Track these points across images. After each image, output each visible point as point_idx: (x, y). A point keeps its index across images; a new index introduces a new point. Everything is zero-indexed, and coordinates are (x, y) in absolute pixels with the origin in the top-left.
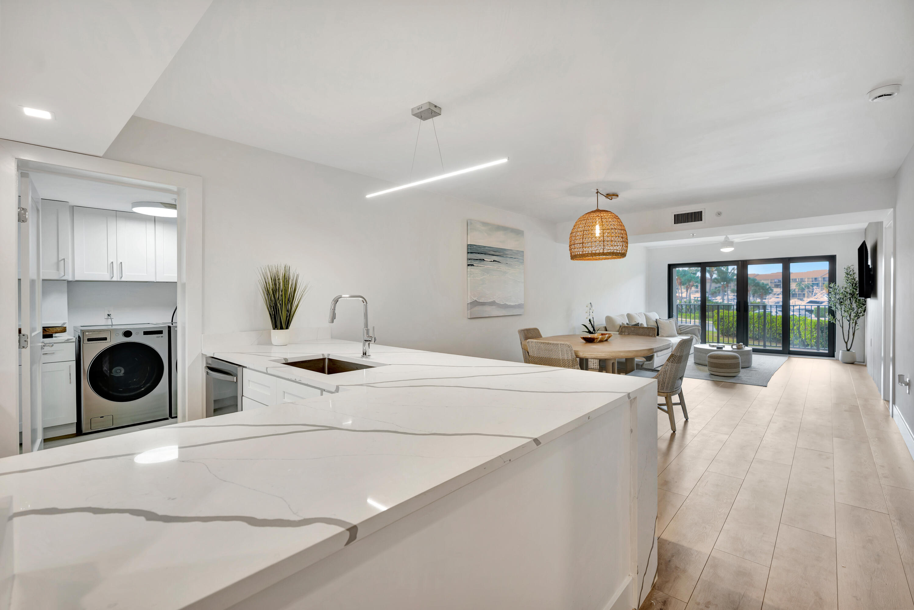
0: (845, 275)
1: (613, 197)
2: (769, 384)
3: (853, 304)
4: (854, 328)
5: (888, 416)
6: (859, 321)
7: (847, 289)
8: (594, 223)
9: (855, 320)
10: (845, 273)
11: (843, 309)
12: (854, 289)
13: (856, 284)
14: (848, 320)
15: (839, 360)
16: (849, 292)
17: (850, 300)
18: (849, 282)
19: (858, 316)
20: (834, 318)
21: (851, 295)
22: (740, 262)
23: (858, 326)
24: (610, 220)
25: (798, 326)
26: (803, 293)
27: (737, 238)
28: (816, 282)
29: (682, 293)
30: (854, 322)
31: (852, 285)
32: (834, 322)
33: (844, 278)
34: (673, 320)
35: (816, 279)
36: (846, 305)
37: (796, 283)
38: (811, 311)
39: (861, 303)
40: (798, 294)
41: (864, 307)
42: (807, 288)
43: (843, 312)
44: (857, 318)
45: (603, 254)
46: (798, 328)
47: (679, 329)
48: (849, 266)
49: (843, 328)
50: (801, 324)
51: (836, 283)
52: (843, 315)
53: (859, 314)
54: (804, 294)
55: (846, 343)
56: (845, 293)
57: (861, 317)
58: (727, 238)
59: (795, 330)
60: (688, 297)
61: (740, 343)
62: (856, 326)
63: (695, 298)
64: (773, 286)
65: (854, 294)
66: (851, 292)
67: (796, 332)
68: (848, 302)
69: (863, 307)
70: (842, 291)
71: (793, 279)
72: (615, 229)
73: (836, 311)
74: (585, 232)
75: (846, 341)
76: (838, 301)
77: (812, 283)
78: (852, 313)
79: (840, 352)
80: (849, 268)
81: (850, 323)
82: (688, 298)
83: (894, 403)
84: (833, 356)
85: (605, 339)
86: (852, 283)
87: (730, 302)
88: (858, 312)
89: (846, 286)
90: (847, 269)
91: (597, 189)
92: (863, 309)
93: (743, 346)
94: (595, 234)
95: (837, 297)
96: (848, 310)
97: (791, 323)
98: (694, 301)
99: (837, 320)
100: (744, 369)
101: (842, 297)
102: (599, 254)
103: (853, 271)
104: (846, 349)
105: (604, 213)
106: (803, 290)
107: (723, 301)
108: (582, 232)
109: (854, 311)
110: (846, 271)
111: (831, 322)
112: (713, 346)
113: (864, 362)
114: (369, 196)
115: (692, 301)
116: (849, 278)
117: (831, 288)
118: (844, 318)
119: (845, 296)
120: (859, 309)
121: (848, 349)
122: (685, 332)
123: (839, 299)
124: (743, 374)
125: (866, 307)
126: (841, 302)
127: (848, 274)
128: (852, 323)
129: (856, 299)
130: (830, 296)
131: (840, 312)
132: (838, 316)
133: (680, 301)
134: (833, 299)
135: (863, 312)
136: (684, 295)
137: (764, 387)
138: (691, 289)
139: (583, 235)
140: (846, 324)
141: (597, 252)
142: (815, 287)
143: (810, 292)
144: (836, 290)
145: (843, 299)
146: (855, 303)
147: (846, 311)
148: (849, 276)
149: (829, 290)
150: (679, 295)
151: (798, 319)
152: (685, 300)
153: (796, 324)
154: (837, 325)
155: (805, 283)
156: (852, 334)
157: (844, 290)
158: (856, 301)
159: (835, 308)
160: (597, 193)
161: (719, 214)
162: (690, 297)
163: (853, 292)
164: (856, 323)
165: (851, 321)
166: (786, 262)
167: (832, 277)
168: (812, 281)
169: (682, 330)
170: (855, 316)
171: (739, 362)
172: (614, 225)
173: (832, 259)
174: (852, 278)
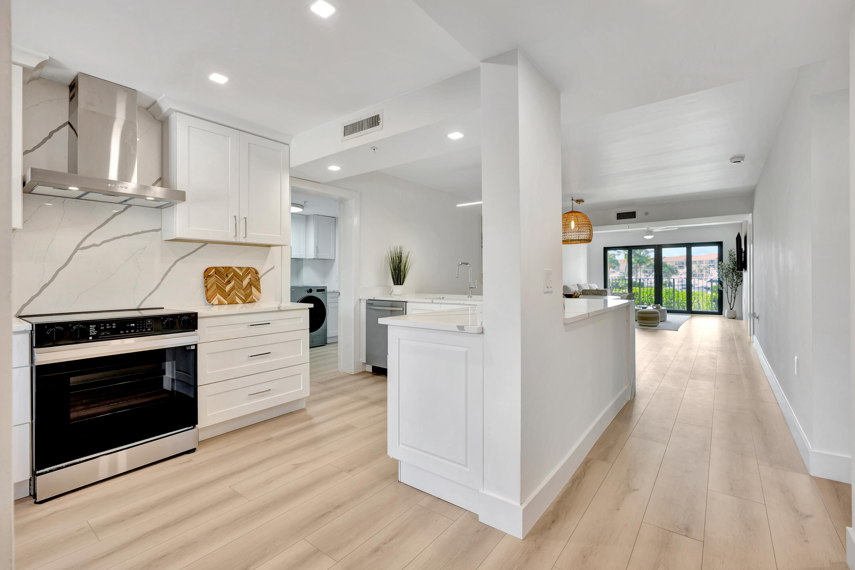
0: (728, 256)
1: (581, 202)
2: (679, 330)
3: (734, 276)
4: (735, 293)
5: (750, 343)
6: (738, 289)
7: (730, 265)
8: (570, 220)
9: (735, 288)
10: (729, 254)
11: (728, 280)
12: (734, 265)
13: (736, 262)
14: (731, 288)
15: (725, 317)
16: (731, 268)
17: (732, 273)
18: (731, 260)
19: (737, 285)
20: (722, 287)
21: (733, 270)
22: (657, 246)
23: (737, 292)
24: (582, 218)
25: (698, 299)
26: (702, 273)
27: (657, 229)
28: (712, 264)
30: (735, 289)
31: (734, 263)
32: (722, 289)
33: (728, 258)
35: (712, 261)
36: (729, 277)
37: (696, 265)
38: (708, 289)
39: (739, 276)
40: (698, 274)
41: (741, 278)
42: (705, 269)
43: (728, 282)
44: (736, 286)
45: (578, 240)
46: (698, 301)
48: (731, 249)
49: (727, 293)
50: (700, 298)
51: (722, 262)
52: (727, 284)
53: (738, 284)
54: (703, 275)
55: (730, 304)
56: (729, 268)
57: (739, 286)
58: (648, 228)
59: (695, 303)
61: (659, 305)
62: (736, 292)
64: (678, 267)
65: (735, 269)
66: (733, 268)
67: (696, 304)
68: (731, 275)
69: (740, 276)
70: (727, 267)
71: (693, 261)
72: (586, 224)
73: (723, 281)
74: (566, 225)
75: (730, 303)
76: (724, 274)
77: (709, 265)
78: (733, 283)
79: (726, 311)
80: (731, 251)
81: (732, 290)
83: (753, 334)
84: (721, 314)
85: (578, 296)
86: (733, 262)
88: (737, 282)
89: (729, 263)
90: (730, 252)
91: (572, 198)
92: (741, 280)
93: (661, 306)
94: (571, 227)
95: (724, 271)
96: (731, 280)
97: (693, 297)
99: (723, 288)
100: (662, 322)
101: (727, 271)
102: (576, 240)
103: (734, 253)
104: (730, 308)
105: (578, 213)
106: (701, 271)
108: (564, 226)
109: (735, 282)
110: (729, 253)
111: (720, 289)
112: (639, 307)
113: (742, 318)
114: (458, 206)
116: (731, 258)
117: (719, 265)
118: (728, 286)
119: (729, 271)
120: (738, 279)
121: (731, 308)
123: (725, 273)
124: (661, 324)
125: (742, 279)
126: (726, 275)
127: (730, 255)
128: (734, 290)
129: (736, 273)
130: (719, 271)
131: (726, 282)
132: (725, 285)
134: (721, 273)
135: (740, 282)
137: (676, 331)
139: (565, 228)
140: (730, 290)
141: (575, 238)
142: (711, 268)
143: (707, 272)
144: (723, 266)
145: (727, 273)
146: (735, 276)
147: (730, 281)
148: (731, 256)
149: (718, 267)
151: (698, 294)
153: (696, 298)
154: (723, 292)
155: (703, 264)
156: (734, 297)
157: (728, 267)
158: (736, 274)
159: (722, 279)
160: (572, 200)
161: (647, 214)
163: (734, 267)
164: (736, 290)
165: (733, 289)
166: (689, 246)
167: (721, 258)
168: (709, 263)
170: (736, 285)
171: (659, 316)
172: (585, 221)
173: (720, 244)
174: (733, 258)
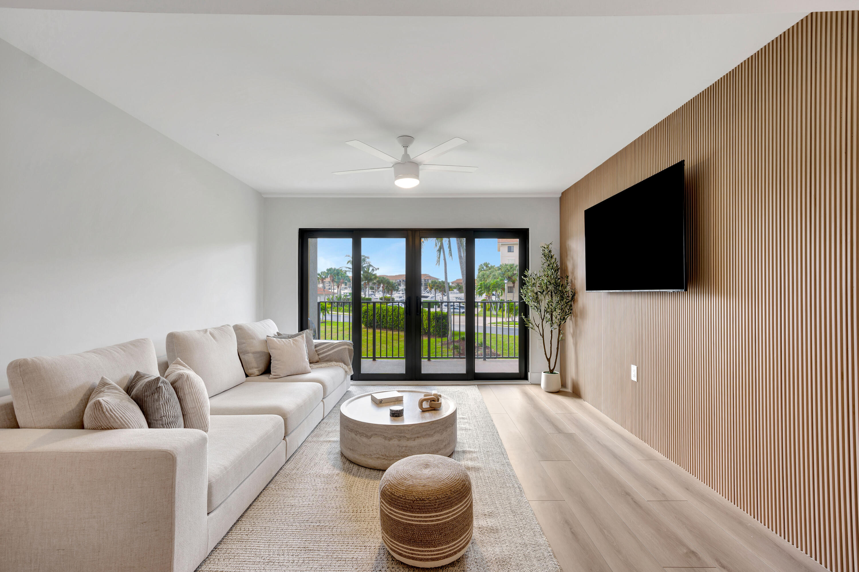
29: (334, 289)
34: (303, 337)
47: (316, 351)
49: (543, 337)
55: (549, 360)
60: (339, 292)
63: (344, 293)
82: (339, 294)
84: (526, 378)
87: (370, 297)
98: (343, 295)
104: (548, 369)
107: (365, 296)
115: (342, 296)
121: (552, 368)
122: (327, 356)
133: (332, 296)
136: (336, 291)
138: (341, 285)
150: (332, 290)
152: (336, 295)
162: (341, 292)
169: (321, 354)
